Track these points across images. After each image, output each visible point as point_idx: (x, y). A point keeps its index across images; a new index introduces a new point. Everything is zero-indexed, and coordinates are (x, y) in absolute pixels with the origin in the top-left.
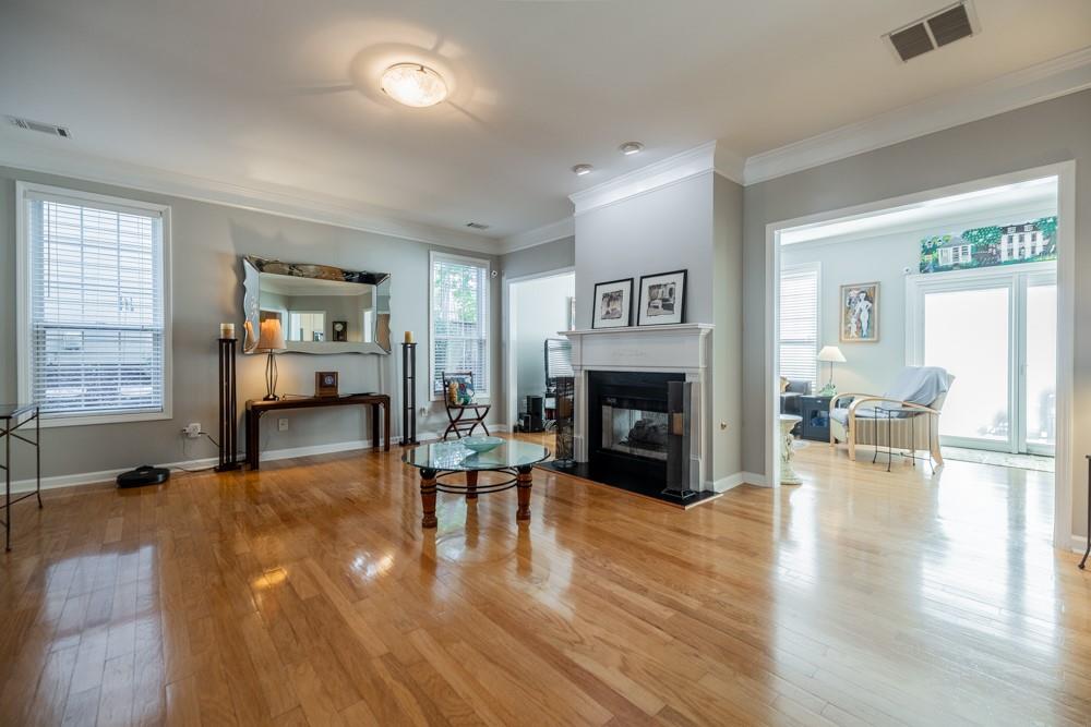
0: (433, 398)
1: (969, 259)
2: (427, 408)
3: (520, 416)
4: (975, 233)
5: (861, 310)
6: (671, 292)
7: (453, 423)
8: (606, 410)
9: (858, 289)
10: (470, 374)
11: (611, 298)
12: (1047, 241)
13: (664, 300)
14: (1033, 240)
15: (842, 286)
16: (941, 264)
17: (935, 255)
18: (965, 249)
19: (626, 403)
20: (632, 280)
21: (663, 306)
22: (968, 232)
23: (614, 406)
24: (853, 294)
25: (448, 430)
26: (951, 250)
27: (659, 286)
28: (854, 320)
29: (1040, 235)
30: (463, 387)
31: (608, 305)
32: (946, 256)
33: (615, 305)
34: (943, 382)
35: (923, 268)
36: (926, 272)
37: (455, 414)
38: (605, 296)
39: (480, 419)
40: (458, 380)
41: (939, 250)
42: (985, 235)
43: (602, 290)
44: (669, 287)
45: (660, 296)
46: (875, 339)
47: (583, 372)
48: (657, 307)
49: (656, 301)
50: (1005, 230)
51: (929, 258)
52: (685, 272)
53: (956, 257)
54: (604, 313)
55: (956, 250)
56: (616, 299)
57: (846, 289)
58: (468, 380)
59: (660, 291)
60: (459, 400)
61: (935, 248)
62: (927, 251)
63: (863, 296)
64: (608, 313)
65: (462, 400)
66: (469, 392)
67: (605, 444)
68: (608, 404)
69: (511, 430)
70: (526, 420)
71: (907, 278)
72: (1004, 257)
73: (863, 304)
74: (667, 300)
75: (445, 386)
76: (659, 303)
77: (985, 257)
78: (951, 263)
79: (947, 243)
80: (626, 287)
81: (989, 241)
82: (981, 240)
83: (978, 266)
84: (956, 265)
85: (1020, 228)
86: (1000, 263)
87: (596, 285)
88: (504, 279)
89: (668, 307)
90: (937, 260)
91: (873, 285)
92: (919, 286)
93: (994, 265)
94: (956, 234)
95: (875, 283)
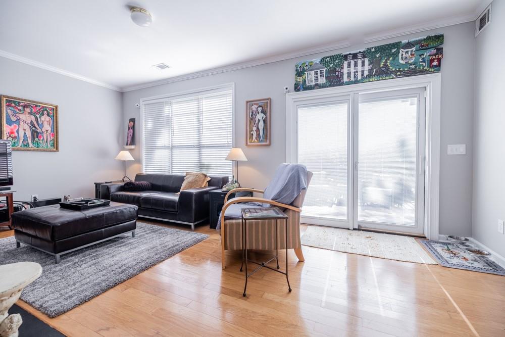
1: (323, 81)
4: (328, 59)
5: (259, 121)
9: (256, 104)
12: (371, 66)
14: (362, 66)
15: (247, 102)
16: (308, 84)
17: (304, 77)
18: (322, 72)
22: (323, 59)
24: (254, 107)
26: (313, 73)
28: (255, 129)
29: (367, 61)
32: (310, 77)
35: (297, 88)
36: (299, 90)
41: (306, 73)
42: (334, 61)
46: (268, 143)
50: (345, 57)
51: (300, 79)
53: (316, 79)
55: (316, 73)
57: (249, 103)
61: (304, 71)
62: (299, 74)
63: (260, 109)
71: (287, 94)
72: (345, 79)
73: (260, 116)
77: (334, 79)
78: (313, 83)
79: (311, 67)
81: (336, 66)
82: (331, 65)
83: (330, 86)
84: (316, 85)
85: (355, 56)
86: (342, 84)
90: (305, 81)
91: (266, 101)
92: (294, 102)
93: (339, 85)
94: (317, 60)
95: (268, 99)
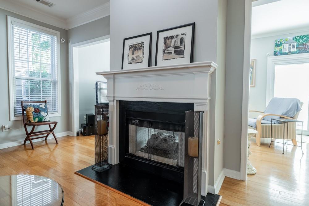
0: (13, 118)
1: (295, 50)
2: (7, 126)
3: (82, 126)
4: (298, 38)
6: (182, 41)
7: (28, 135)
8: (132, 127)
10: (45, 102)
11: (135, 48)
13: (176, 47)
16: (283, 51)
17: (281, 47)
18: (294, 45)
19: (145, 123)
20: (151, 34)
21: (176, 52)
22: (295, 37)
23: (137, 125)
25: (26, 140)
26: (288, 45)
27: (172, 37)
30: (37, 111)
31: (133, 54)
32: (285, 48)
33: (138, 53)
34: (299, 105)
35: (275, 54)
36: (277, 55)
37: (29, 129)
38: (131, 47)
39: (51, 130)
40: (34, 106)
41: (283, 45)
42: (303, 39)
43: (128, 43)
44: (180, 37)
45: (172, 45)
47: (115, 101)
48: (171, 53)
49: (169, 49)
51: (278, 49)
52: (193, 25)
53: (290, 49)
54: (130, 59)
55: (290, 45)
56: (139, 49)
58: (42, 106)
59: (173, 41)
60: (34, 119)
61: (281, 44)
62: (277, 45)
64: (133, 59)
65: (37, 120)
66: (42, 113)
67: (131, 151)
68: (133, 124)
69: (75, 135)
70: (85, 128)
71: (268, 57)
74: (179, 47)
75: (23, 110)
76: (172, 50)
78: (287, 51)
79: (286, 42)
80: (146, 39)
81: (304, 41)
82: (301, 41)
83: (299, 53)
84: (289, 52)
86: (308, 52)
87: (125, 40)
88: (70, 44)
89: (179, 52)
90: (282, 50)
91: (253, 61)
92: (273, 61)
93: (306, 52)
94: (290, 38)
95: (255, 60)
